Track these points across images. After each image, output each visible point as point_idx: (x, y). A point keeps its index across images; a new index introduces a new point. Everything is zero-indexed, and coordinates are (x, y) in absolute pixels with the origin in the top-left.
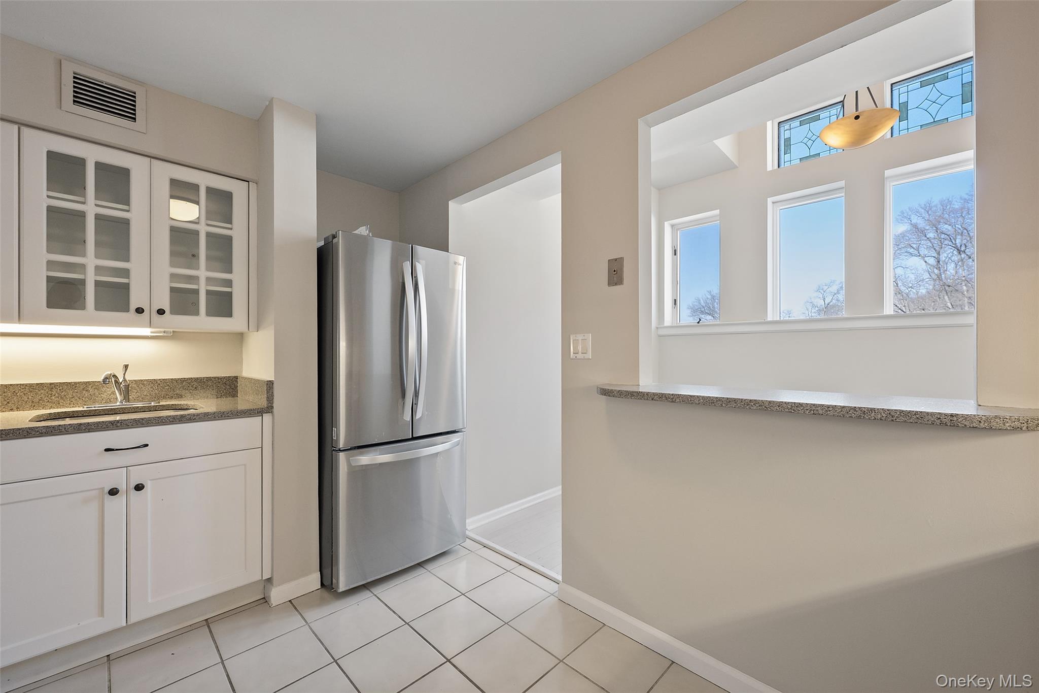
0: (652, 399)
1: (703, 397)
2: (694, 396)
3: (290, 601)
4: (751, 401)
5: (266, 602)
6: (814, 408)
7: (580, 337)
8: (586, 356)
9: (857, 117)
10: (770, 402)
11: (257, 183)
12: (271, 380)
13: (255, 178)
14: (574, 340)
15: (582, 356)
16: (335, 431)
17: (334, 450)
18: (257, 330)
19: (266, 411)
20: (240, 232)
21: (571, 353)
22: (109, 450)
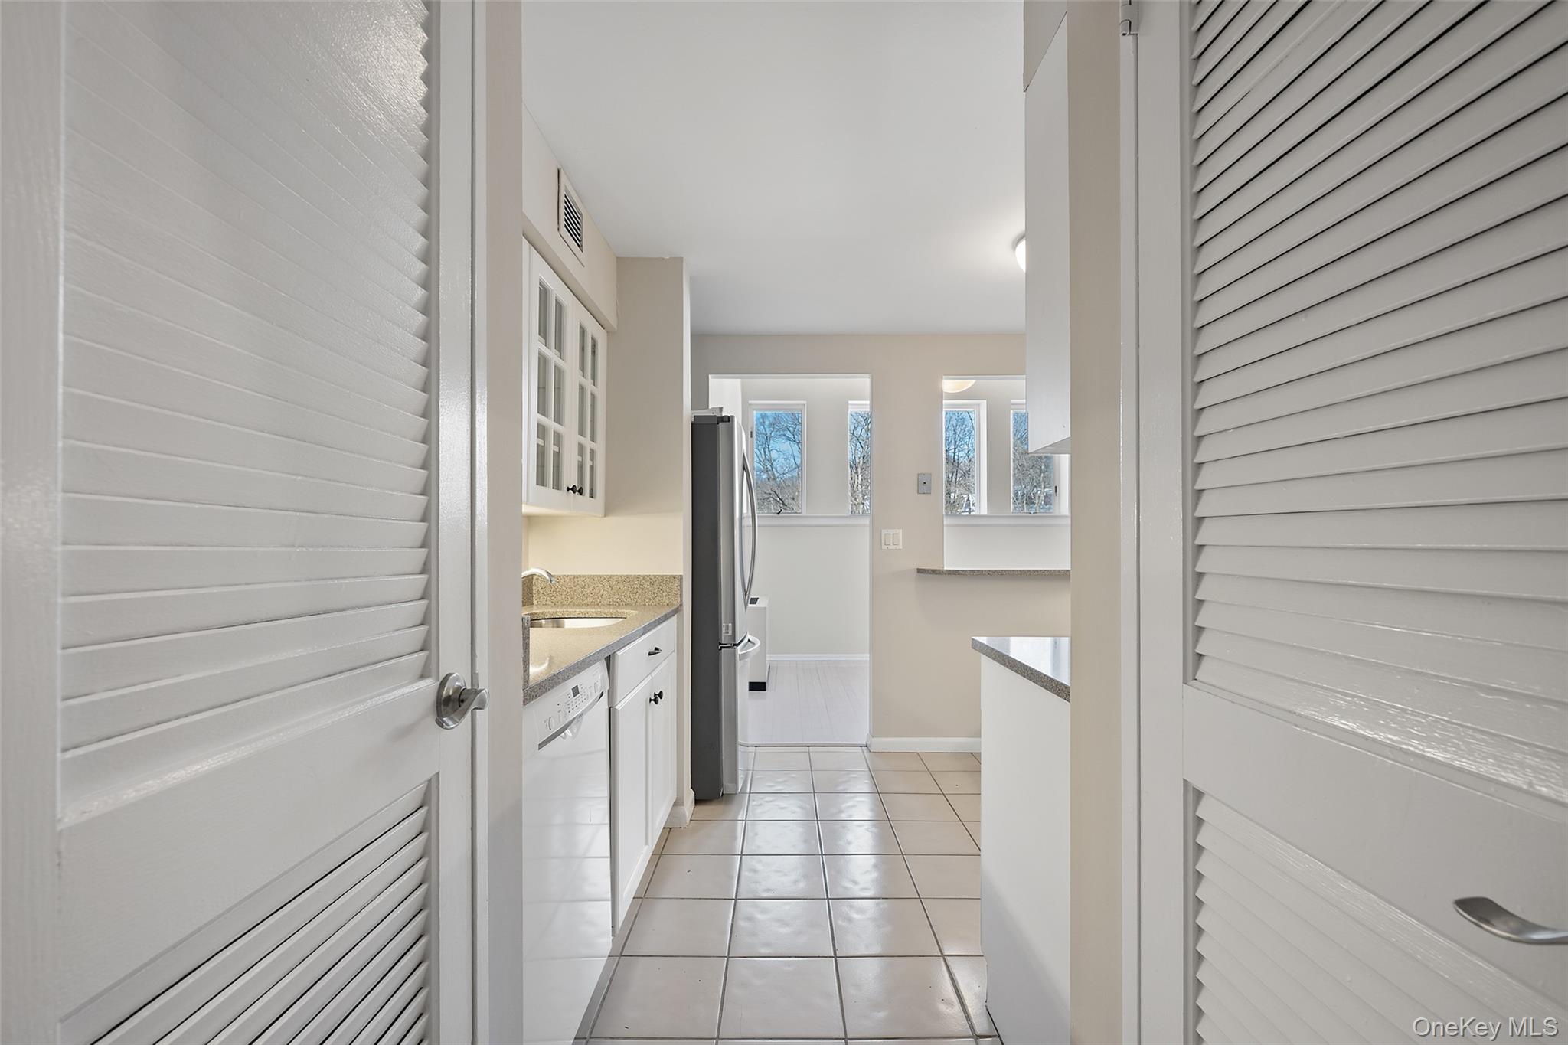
3: (691, 820)
5: (671, 828)
7: (892, 531)
8: (897, 547)
11: (610, 333)
12: (682, 574)
13: (616, 327)
14: (885, 534)
15: (894, 547)
16: (727, 627)
17: (724, 647)
18: (605, 516)
19: (677, 611)
20: (601, 392)
21: (883, 544)
22: (650, 654)
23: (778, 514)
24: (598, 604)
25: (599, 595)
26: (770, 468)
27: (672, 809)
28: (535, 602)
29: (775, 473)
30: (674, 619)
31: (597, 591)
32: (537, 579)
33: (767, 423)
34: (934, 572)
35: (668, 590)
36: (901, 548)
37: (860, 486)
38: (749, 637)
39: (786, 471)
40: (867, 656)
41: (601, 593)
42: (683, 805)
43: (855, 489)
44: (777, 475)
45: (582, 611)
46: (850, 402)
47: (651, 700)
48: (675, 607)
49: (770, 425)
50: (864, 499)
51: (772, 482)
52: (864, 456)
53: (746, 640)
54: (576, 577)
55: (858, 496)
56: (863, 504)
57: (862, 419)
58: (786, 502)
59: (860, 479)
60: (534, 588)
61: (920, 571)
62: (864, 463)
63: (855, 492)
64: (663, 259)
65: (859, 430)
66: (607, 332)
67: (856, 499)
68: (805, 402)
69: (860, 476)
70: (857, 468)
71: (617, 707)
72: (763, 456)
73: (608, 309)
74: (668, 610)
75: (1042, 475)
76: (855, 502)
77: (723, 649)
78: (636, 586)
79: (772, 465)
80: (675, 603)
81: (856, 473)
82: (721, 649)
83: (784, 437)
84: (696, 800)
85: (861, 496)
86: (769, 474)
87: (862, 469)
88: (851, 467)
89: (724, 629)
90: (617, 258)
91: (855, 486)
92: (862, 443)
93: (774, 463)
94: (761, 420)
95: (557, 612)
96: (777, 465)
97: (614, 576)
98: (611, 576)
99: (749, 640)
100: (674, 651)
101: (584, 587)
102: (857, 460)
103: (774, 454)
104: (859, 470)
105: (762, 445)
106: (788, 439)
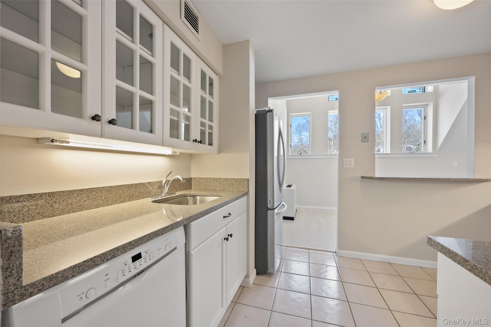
0: (401, 180)
1: (420, 178)
2: (417, 178)
3: (253, 284)
4: (436, 178)
5: (244, 287)
6: (454, 179)
7: (348, 159)
8: (351, 167)
9: (381, 93)
10: (442, 178)
11: (220, 77)
12: (249, 178)
13: (222, 75)
14: (345, 161)
15: (349, 166)
16: (270, 201)
17: (269, 210)
18: (219, 153)
19: (247, 193)
20: (216, 101)
21: (344, 165)
22: (224, 217)
23: (300, 154)
24: (215, 190)
25: (216, 186)
26: (301, 141)
27: (244, 279)
28: (193, 188)
29: (303, 142)
30: (245, 197)
31: (215, 184)
32: (193, 179)
33: (300, 126)
34: (370, 178)
35: (243, 185)
36: (353, 167)
37: (332, 146)
38: (283, 203)
39: (307, 142)
40: (336, 208)
41: (216, 185)
42: (249, 278)
43: (331, 147)
44: (303, 143)
45: (205, 193)
46: (329, 111)
47: (225, 239)
48: (245, 192)
49: (301, 127)
50: (334, 150)
51: (302, 146)
52: (334, 136)
53: (281, 204)
54: (207, 178)
55: (332, 149)
56: (334, 152)
57: (333, 123)
58: (307, 152)
59: (332, 144)
60: (192, 182)
61: (362, 177)
62: (334, 138)
63: (331, 148)
64: (241, 42)
65: (332, 127)
66: (219, 77)
67: (331, 150)
68: (311, 113)
69: (332, 143)
70: (331, 140)
71: (191, 252)
72: (299, 137)
73: (219, 69)
74: (242, 193)
75: (406, 139)
76: (331, 151)
77: (268, 211)
78: (230, 183)
79: (302, 140)
80: (246, 191)
81: (331, 141)
82: (267, 210)
83: (306, 131)
84: (257, 273)
85: (333, 149)
86: (301, 143)
87: (333, 140)
88: (329, 139)
89: (269, 202)
90: (223, 45)
91: (331, 146)
92: (333, 131)
93: (303, 139)
94: (299, 126)
95: (195, 193)
96: (304, 140)
97: (221, 178)
98: (220, 179)
99: (283, 205)
100: (245, 211)
101: (210, 183)
102: (332, 137)
103: (303, 137)
104: (332, 140)
105: (299, 134)
106: (307, 131)
